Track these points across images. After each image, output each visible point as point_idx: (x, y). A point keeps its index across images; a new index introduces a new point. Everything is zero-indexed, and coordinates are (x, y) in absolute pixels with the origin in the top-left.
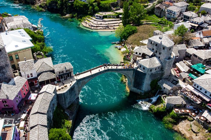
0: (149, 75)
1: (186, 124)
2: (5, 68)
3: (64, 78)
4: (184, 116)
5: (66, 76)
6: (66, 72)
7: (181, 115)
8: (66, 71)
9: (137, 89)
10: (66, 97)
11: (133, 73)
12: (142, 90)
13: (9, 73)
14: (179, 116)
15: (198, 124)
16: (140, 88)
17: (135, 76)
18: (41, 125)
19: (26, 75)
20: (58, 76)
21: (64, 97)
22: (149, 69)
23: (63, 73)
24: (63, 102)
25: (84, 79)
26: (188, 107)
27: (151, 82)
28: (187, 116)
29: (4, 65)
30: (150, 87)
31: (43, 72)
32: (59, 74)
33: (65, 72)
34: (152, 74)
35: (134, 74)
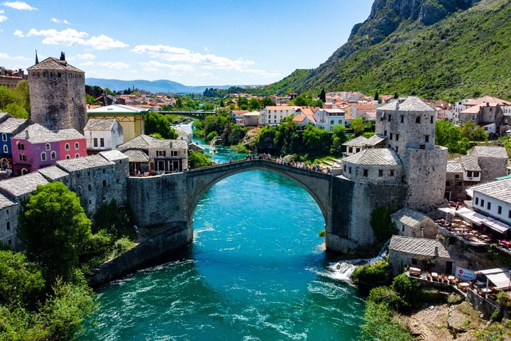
0: (362, 187)
1: (438, 312)
2: (58, 111)
3: (167, 169)
4: (435, 292)
5: (171, 166)
6: (172, 155)
7: (428, 285)
8: (172, 152)
9: (341, 237)
10: (145, 192)
11: (330, 188)
12: (350, 239)
13: (63, 123)
14: (417, 287)
15: (471, 308)
16: (345, 234)
17: (333, 197)
18: (43, 175)
19: (91, 139)
20: (153, 161)
21: (142, 191)
22: (357, 167)
23: (164, 155)
24: (137, 202)
25: (203, 174)
26: (461, 272)
27: (372, 215)
28: (447, 293)
29: (59, 105)
30: (372, 231)
31: (130, 149)
32: (155, 156)
33: (168, 155)
34: (370, 185)
35: (331, 190)
